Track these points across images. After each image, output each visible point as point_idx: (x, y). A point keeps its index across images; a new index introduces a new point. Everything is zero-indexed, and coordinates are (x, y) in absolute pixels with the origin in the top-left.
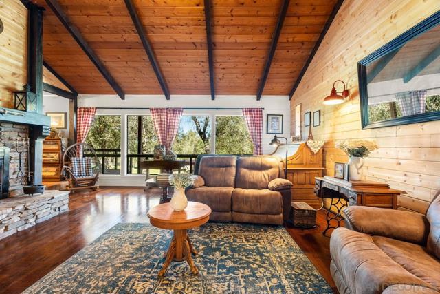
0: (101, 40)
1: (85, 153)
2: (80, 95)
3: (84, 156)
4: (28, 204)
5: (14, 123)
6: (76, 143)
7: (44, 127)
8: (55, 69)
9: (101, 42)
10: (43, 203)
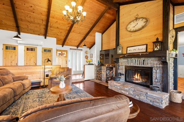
10: (142, 93)
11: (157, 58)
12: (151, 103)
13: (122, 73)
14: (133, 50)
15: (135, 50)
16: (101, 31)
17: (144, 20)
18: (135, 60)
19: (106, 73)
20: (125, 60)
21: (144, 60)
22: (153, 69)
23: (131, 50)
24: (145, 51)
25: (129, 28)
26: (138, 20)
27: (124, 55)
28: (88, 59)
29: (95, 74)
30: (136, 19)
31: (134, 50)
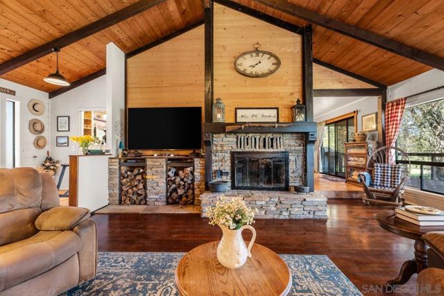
0: (363, 12)
1: (400, 158)
2: (389, 87)
3: (397, 162)
4: (281, 199)
5: (292, 133)
6: (385, 145)
7: (310, 133)
8: (351, 71)
9: (367, 14)
10: (295, 202)
11: (295, 135)
12: (311, 216)
13: (223, 171)
14: (250, 117)
15: (256, 116)
16: (128, 44)
17: (273, 60)
18: (255, 139)
19: (168, 176)
20: (232, 139)
21: (272, 139)
22: (290, 154)
23: (246, 116)
24: (275, 120)
25: (241, 65)
26: (261, 54)
27: (239, 126)
28: (43, 134)
29: (110, 188)
30: (257, 51)
31: (253, 116)
